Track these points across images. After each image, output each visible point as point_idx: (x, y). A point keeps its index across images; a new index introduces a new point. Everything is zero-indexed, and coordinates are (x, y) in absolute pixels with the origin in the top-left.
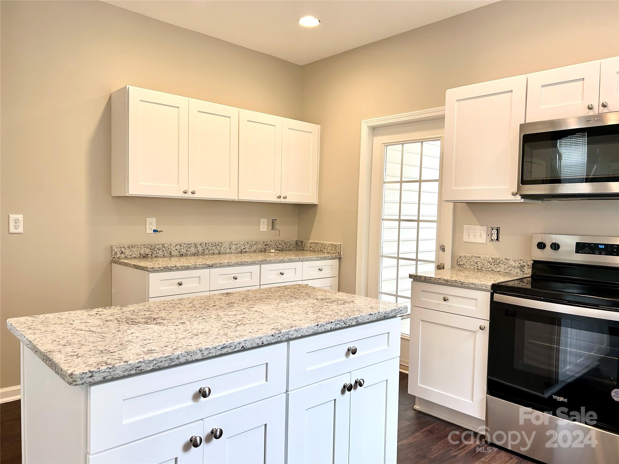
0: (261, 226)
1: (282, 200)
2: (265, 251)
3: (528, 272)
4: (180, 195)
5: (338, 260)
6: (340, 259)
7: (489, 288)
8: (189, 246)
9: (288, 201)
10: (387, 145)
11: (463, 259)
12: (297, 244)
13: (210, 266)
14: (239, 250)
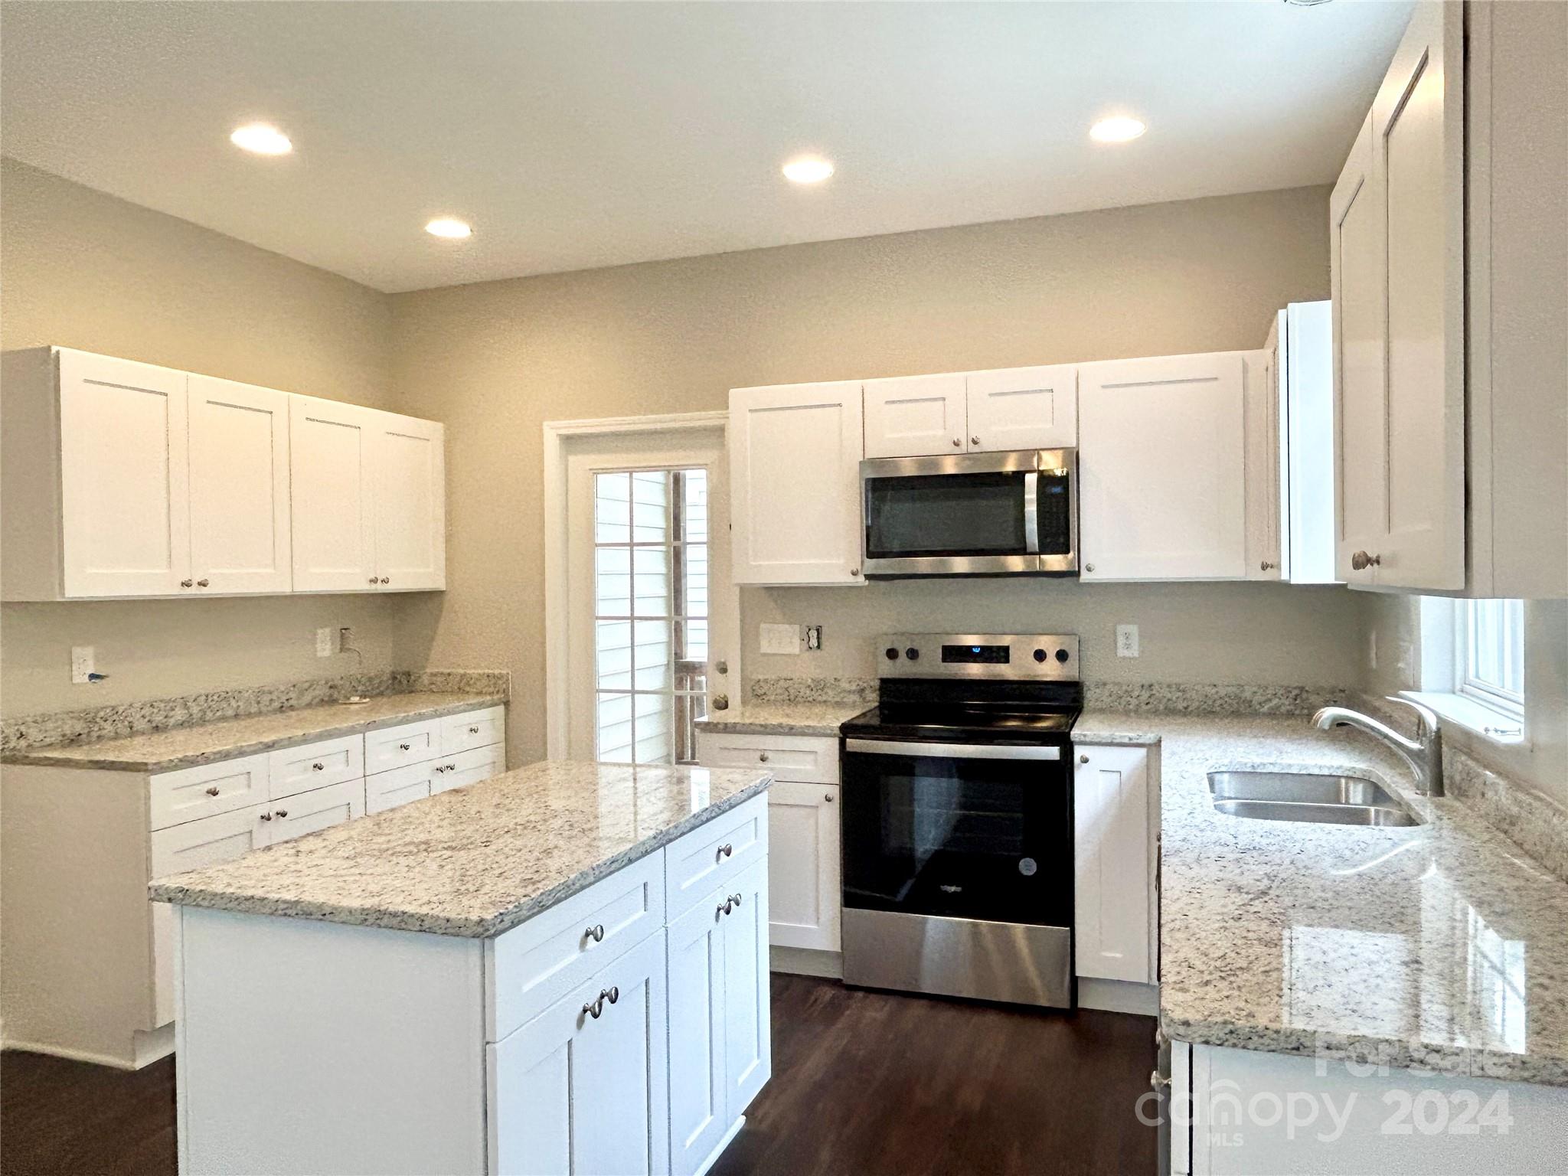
0: (319, 646)
1: (380, 588)
2: (332, 701)
3: (873, 699)
4: (175, 591)
5: (502, 708)
6: (507, 704)
7: (837, 731)
8: (170, 704)
9: (392, 587)
10: (596, 472)
11: (762, 684)
12: (395, 678)
13: (269, 747)
14: (276, 705)
